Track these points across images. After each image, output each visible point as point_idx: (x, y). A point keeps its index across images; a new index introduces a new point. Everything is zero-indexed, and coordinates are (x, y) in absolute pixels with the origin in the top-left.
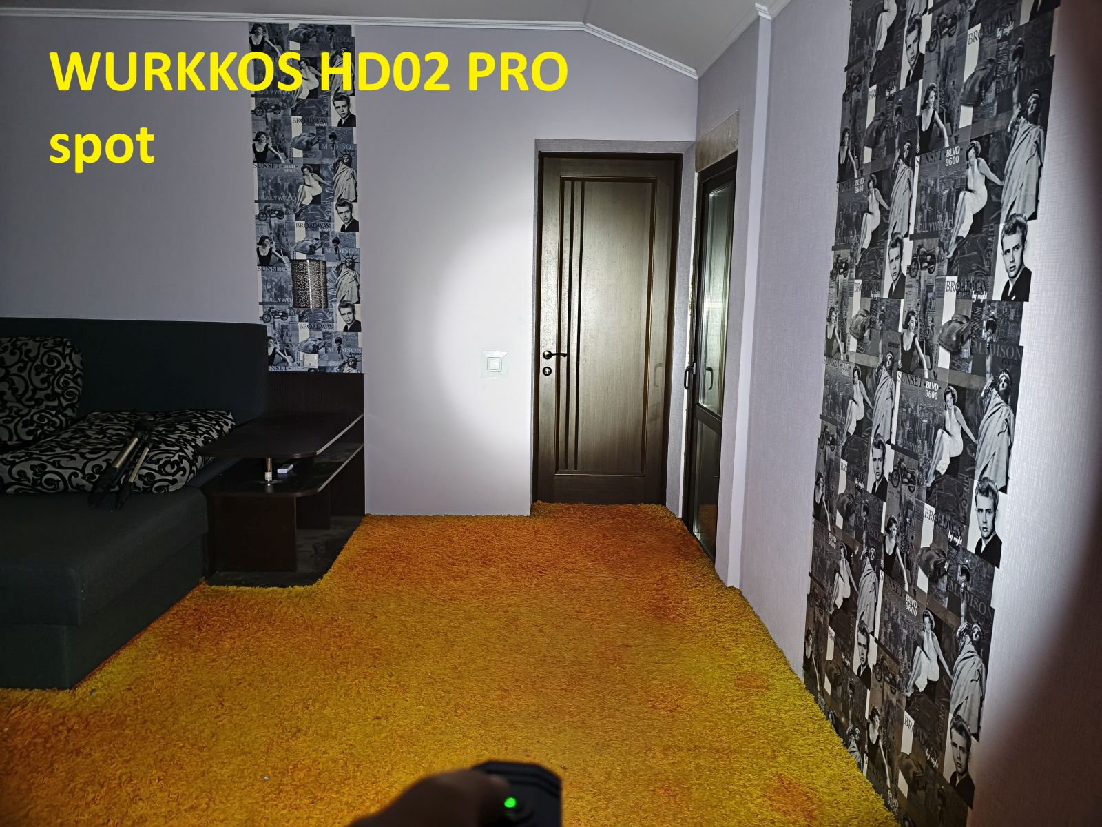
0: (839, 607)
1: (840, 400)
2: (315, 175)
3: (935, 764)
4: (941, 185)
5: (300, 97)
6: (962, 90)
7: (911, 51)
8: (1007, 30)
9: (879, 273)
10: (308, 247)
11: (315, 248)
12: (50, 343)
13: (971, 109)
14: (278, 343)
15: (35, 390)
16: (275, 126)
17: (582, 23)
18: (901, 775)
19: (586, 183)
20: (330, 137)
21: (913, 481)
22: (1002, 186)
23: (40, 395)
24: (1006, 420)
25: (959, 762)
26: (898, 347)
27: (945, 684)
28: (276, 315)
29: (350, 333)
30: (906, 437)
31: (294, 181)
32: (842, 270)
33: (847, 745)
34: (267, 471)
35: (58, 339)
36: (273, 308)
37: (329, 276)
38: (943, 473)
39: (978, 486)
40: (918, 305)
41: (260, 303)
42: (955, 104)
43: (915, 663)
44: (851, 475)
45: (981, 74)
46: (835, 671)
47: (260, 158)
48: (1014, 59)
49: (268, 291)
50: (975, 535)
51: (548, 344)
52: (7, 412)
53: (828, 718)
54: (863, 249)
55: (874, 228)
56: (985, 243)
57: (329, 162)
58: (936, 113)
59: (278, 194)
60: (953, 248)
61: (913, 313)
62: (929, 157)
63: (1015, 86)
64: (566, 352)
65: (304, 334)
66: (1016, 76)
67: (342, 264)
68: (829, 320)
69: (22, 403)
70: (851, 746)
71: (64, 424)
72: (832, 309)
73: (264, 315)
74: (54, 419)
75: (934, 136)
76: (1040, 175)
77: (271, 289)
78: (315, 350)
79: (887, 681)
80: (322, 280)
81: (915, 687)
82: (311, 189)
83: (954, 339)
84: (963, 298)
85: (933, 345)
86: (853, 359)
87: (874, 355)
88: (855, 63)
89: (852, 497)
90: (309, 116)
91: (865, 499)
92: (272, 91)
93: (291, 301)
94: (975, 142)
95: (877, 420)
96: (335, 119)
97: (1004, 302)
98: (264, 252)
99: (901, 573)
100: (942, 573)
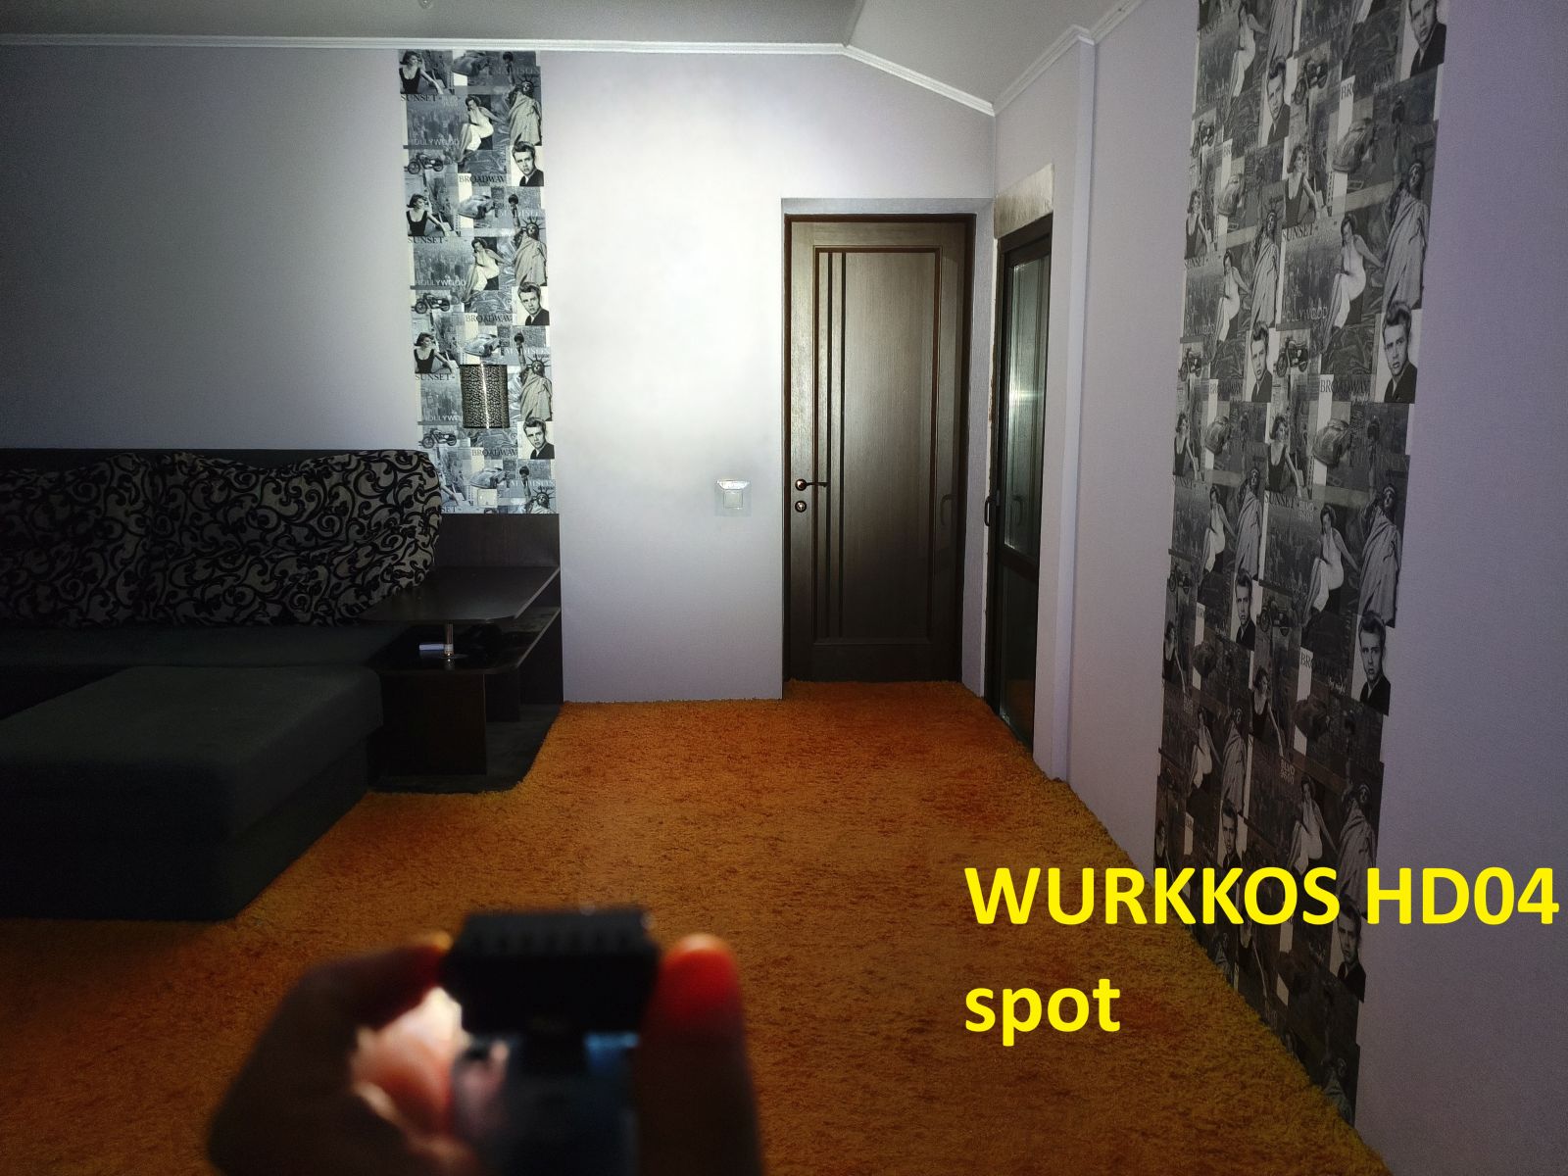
0: (1198, 786)
1: (1195, 529)
2: (491, 251)
3: (1321, 959)
4: (1312, 266)
5: (468, 148)
6: (1335, 152)
7: (1273, 101)
8: (1385, 86)
9: (1240, 372)
10: (482, 348)
11: (491, 348)
13: (1345, 177)
14: (444, 475)
16: (436, 187)
17: (841, 45)
18: (1280, 982)
19: (848, 255)
21: (1286, 622)
22: (1383, 269)
24: (1392, 542)
25: (1347, 950)
26: (1264, 461)
28: (440, 438)
29: (539, 461)
30: (1277, 570)
31: (463, 260)
32: (1193, 368)
34: (447, 643)
36: (436, 429)
38: (1321, 609)
39: (1362, 621)
42: (1329, 167)
43: (1293, 842)
44: (1210, 620)
45: (1357, 135)
47: (417, 230)
48: (1393, 121)
50: (1359, 679)
51: (802, 469)
54: (1218, 342)
55: (1233, 315)
56: (1365, 336)
58: (1306, 179)
59: (442, 278)
60: (1327, 341)
61: (1282, 419)
63: (1395, 154)
64: (825, 480)
66: (1397, 140)
67: (528, 369)
68: (1179, 430)
72: (1182, 416)
73: (424, 438)
75: (1304, 207)
76: (1424, 257)
78: (493, 484)
80: (501, 390)
82: (486, 269)
83: (1331, 449)
84: (1340, 400)
85: (1306, 458)
86: (1210, 479)
87: (1236, 472)
88: (1206, 110)
89: (1212, 649)
90: (481, 173)
91: (1228, 650)
92: (431, 141)
93: (461, 419)
94: (1350, 215)
95: (1241, 551)
96: (515, 176)
97: (1386, 405)
98: (424, 355)
99: (1275, 735)
100: (1323, 727)
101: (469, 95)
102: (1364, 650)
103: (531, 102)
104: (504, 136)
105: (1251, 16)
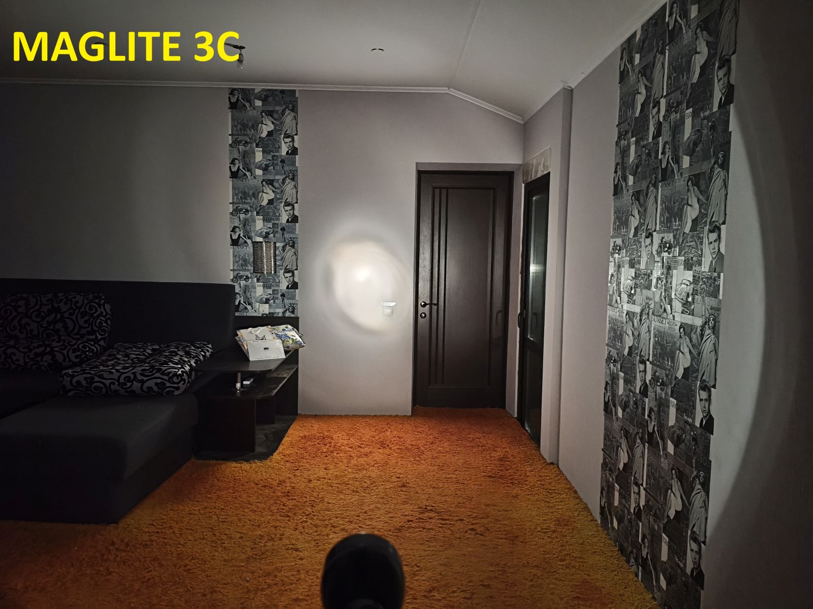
0: (621, 469)
1: (619, 334)
2: (270, 186)
3: (682, 565)
4: (674, 201)
5: (262, 136)
6: (684, 146)
7: (654, 120)
8: (707, 113)
9: (639, 254)
10: (264, 233)
11: (269, 233)
12: (91, 297)
13: (688, 158)
14: (242, 296)
15: (80, 327)
16: (245, 154)
17: (446, 88)
18: (662, 577)
19: (449, 190)
21: (663, 384)
22: (707, 204)
23: (83, 331)
24: (714, 344)
25: (695, 561)
26: (651, 300)
28: (241, 278)
29: (290, 290)
30: (658, 356)
31: (256, 190)
32: (617, 251)
33: (628, 561)
34: (237, 382)
35: (96, 294)
36: (240, 273)
37: (277, 252)
38: (680, 378)
39: (700, 384)
40: (663, 273)
41: (231, 270)
42: (680, 152)
43: (668, 502)
44: (627, 381)
45: (694, 138)
46: (620, 512)
47: (234, 175)
48: (710, 131)
49: (237, 262)
50: (699, 416)
51: (424, 296)
52: (62, 342)
53: (616, 546)
54: (629, 238)
55: (636, 226)
56: (699, 238)
57: (280, 178)
58: (670, 158)
59: (246, 199)
60: (681, 240)
61: (660, 279)
62: (667, 185)
64: (436, 303)
66: (712, 140)
67: (286, 244)
68: (610, 282)
69: (72, 337)
70: (631, 562)
71: (99, 352)
72: (613, 276)
73: (234, 278)
74: (93, 347)
75: (669, 172)
76: (726, 199)
77: (239, 261)
78: (267, 301)
79: (651, 515)
80: (273, 255)
81: (668, 516)
82: (268, 195)
83: (684, 295)
84: (688, 270)
88: (622, 123)
90: (267, 148)
91: (635, 397)
92: (243, 132)
93: (252, 269)
94: (691, 177)
95: (641, 346)
96: (284, 150)
97: (710, 273)
98: (235, 237)
99: (658, 443)
100: (681, 440)
101: (262, 111)
102: (701, 400)
103: (293, 114)
105: (644, 77)
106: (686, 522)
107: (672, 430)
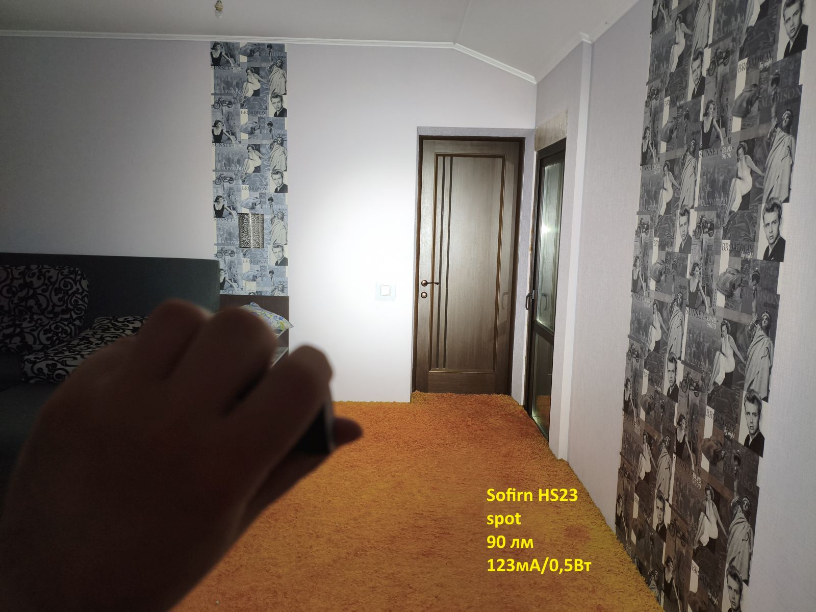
0: (642, 479)
1: (643, 325)
2: (257, 152)
3: (716, 601)
4: (718, 173)
5: (247, 95)
6: (734, 105)
7: (695, 73)
8: (768, 63)
9: (672, 234)
10: (250, 204)
11: (255, 204)
12: (66, 271)
13: (740, 120)
14: (227, 273)
15: (54, 306)
16: (228, 116)
17: (452, 43)
18: (689, 608)
19: (454, 158)
20: (268, 124)
21: (697, 389)
22: (763, 177)
23: (57, 310)
24: (767, 348)
25: (733, 601)
26: (686, 289)
27: (722, 541)
28: (226, 253)
29: (280, 267)
30: (692, 356)
31: (241, 156)
32: (644, 230)
35: (72, 269)
36: (224, 248)
37: (265, 225)
38: (720, 384)
39: (746, 395)
40: (701, 259)
42: (729, 113)
43: (700, 525)
44: (652, 381)
45: (748, 94)
46: (639, 526)
47: (217, 139)
48: (772, 85)
49: (221, 235)
50: (744, 432)
51: (425, 275)
52: (33, 322)
54: (659, 216)
55: (668, 201)
56: (751, 218)
58: (715, 120)
59: (230, 165)
60: (727, 220)
61: (697, 265)
63: (773, 105)
64: (438, 281)
65: (246, 267)
66: (774, 97)
67: (275, 217)
68: (635, 265)
69: (44, 316)
70: (651, 584)
71: (73, 333)
72: (637, 257)
73: (217, 253)
74: (66, 328)
75: (713, 138)
76: (791, 171)
77: (223, 234)
78: (254, 278)
79: (678, 537)
80: (260, 228)
81: (699, 542)
82: (254, 161)
83: (728, 286)
84: (734, 256)
85: (712, 290)
86: (653, 296)
87: (669, 294)
88: (654, 79)
89: (653, 398)
90: (252, 108)
91: (662, 400)
92: (226, 91)
93: (238, 243)
94: (743, 143)
95: (671, 342)
96: (272, 110)
97: (765, 262)
98: (219, 208)
99: (689, 456)
100: (719, 458)
101: (248, 67)
102: (748, 413)
103: (281, 71)
104: (267, 89)
105: (683, 24)
106: (723, 553)
107: (708, 444)
